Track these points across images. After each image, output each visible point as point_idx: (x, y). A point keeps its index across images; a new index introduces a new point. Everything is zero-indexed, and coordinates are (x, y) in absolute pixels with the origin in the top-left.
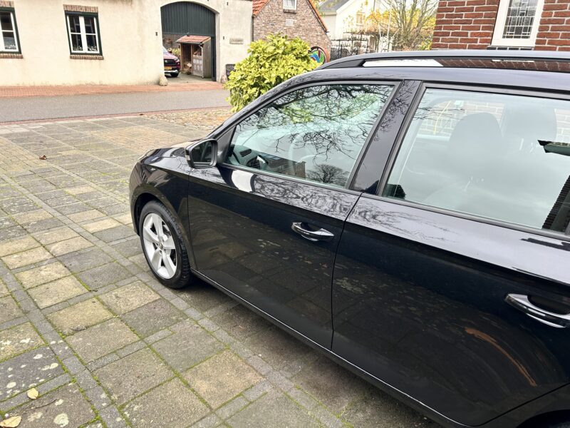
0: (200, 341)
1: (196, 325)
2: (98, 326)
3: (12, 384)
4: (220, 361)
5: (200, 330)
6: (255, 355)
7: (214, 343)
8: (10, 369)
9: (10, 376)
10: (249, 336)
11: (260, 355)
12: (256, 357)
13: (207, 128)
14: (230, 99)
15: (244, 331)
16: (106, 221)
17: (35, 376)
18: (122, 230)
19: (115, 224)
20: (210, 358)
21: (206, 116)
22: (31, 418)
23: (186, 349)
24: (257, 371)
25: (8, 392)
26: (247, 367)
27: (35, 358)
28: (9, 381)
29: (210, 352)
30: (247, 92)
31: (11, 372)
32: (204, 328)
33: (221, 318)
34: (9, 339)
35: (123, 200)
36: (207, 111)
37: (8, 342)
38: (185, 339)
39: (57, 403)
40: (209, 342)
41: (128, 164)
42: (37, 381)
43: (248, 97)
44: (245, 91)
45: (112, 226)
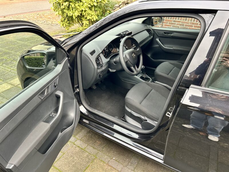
0: (80, 156)
1: (74, 146)
4: (95, 167)
5: (78, 149)
6: (111, 159)
7: (88, 156)
10: (104, 147)
11: (114, 158)
12: (112, 160)
13: (41, 22)
14: (53, 8)
15: (101, 145)
16: (4, 85)
18: (15, 89)
19: (9, 87)
20: (89, 166)
21: (38, 16)
23: (74, 163)
24: (116, 169)
26: (110, 168)
29: (88, 162)
30: (63, 4)
32: (79, 147)
33: (86, 138)
35: (9, 70)
36: (38, 13)
38: (71, 156)
40: (85, 156)
41: (6, 47)
43: (64, 7)
44: (61, 4)
45: (8, 88)
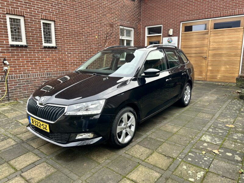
2: (163, 153)
3: (205, 159)
8: (201, 163)
9: (203, 161)
17: (198, 156)
22: (211, 149)
25: (208, 158)
27: (191, 160)
28: (205, 160)
31: (201, 161)
34: (187, 173)
37: (189, 172)
39: (202, 147)
42: (199, 155)
